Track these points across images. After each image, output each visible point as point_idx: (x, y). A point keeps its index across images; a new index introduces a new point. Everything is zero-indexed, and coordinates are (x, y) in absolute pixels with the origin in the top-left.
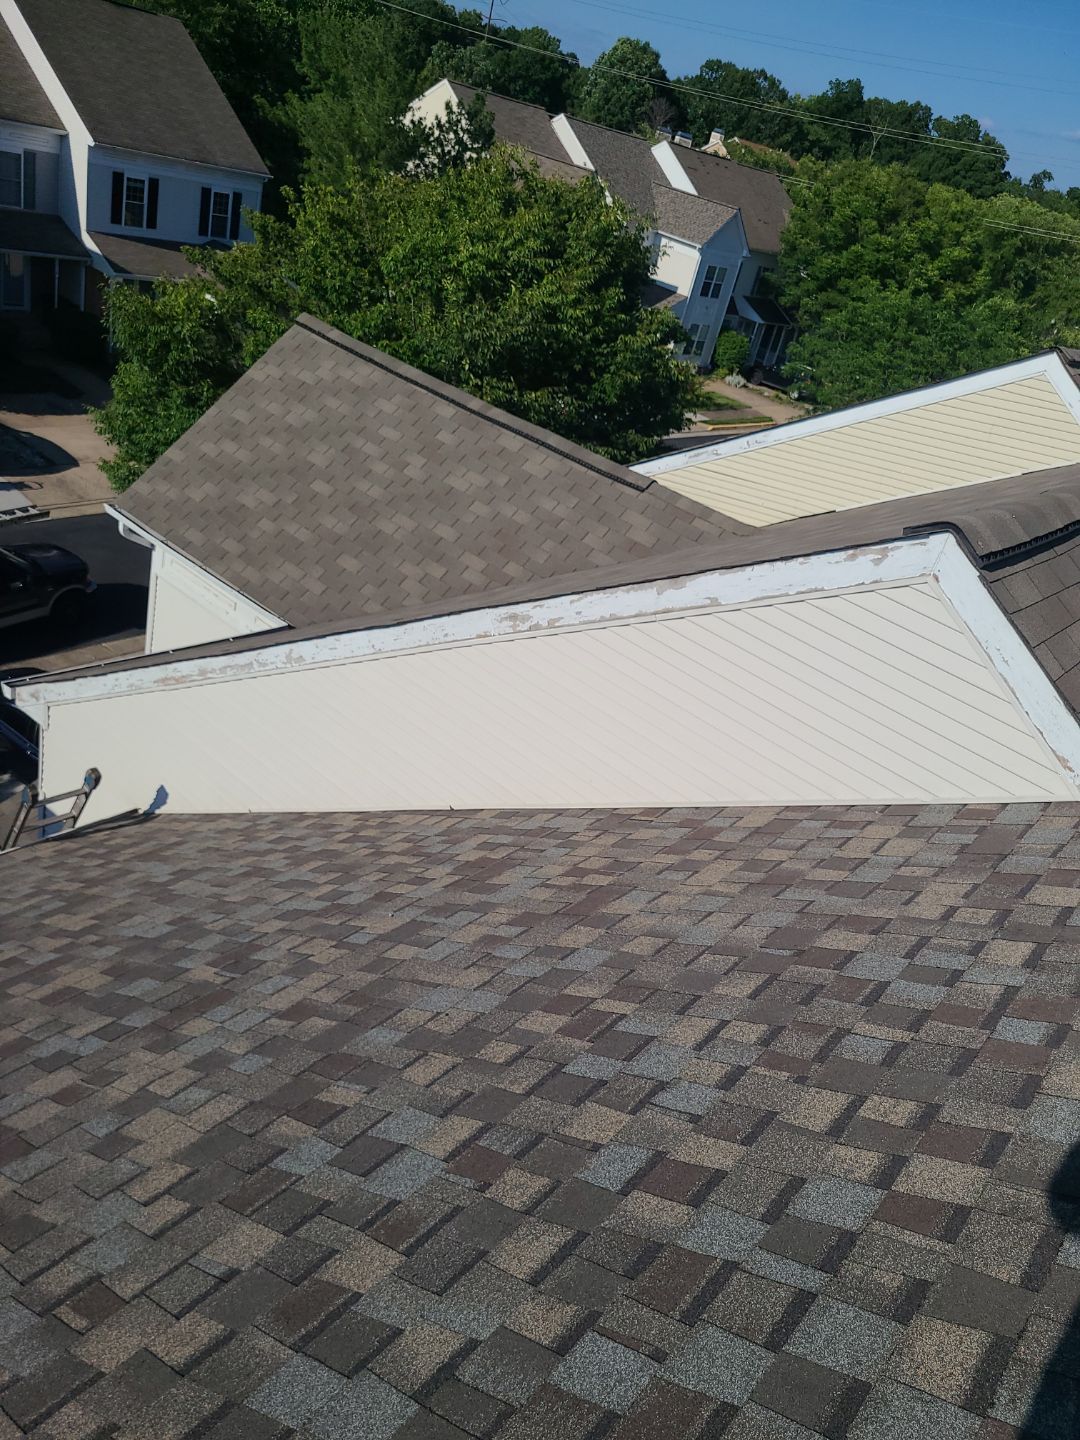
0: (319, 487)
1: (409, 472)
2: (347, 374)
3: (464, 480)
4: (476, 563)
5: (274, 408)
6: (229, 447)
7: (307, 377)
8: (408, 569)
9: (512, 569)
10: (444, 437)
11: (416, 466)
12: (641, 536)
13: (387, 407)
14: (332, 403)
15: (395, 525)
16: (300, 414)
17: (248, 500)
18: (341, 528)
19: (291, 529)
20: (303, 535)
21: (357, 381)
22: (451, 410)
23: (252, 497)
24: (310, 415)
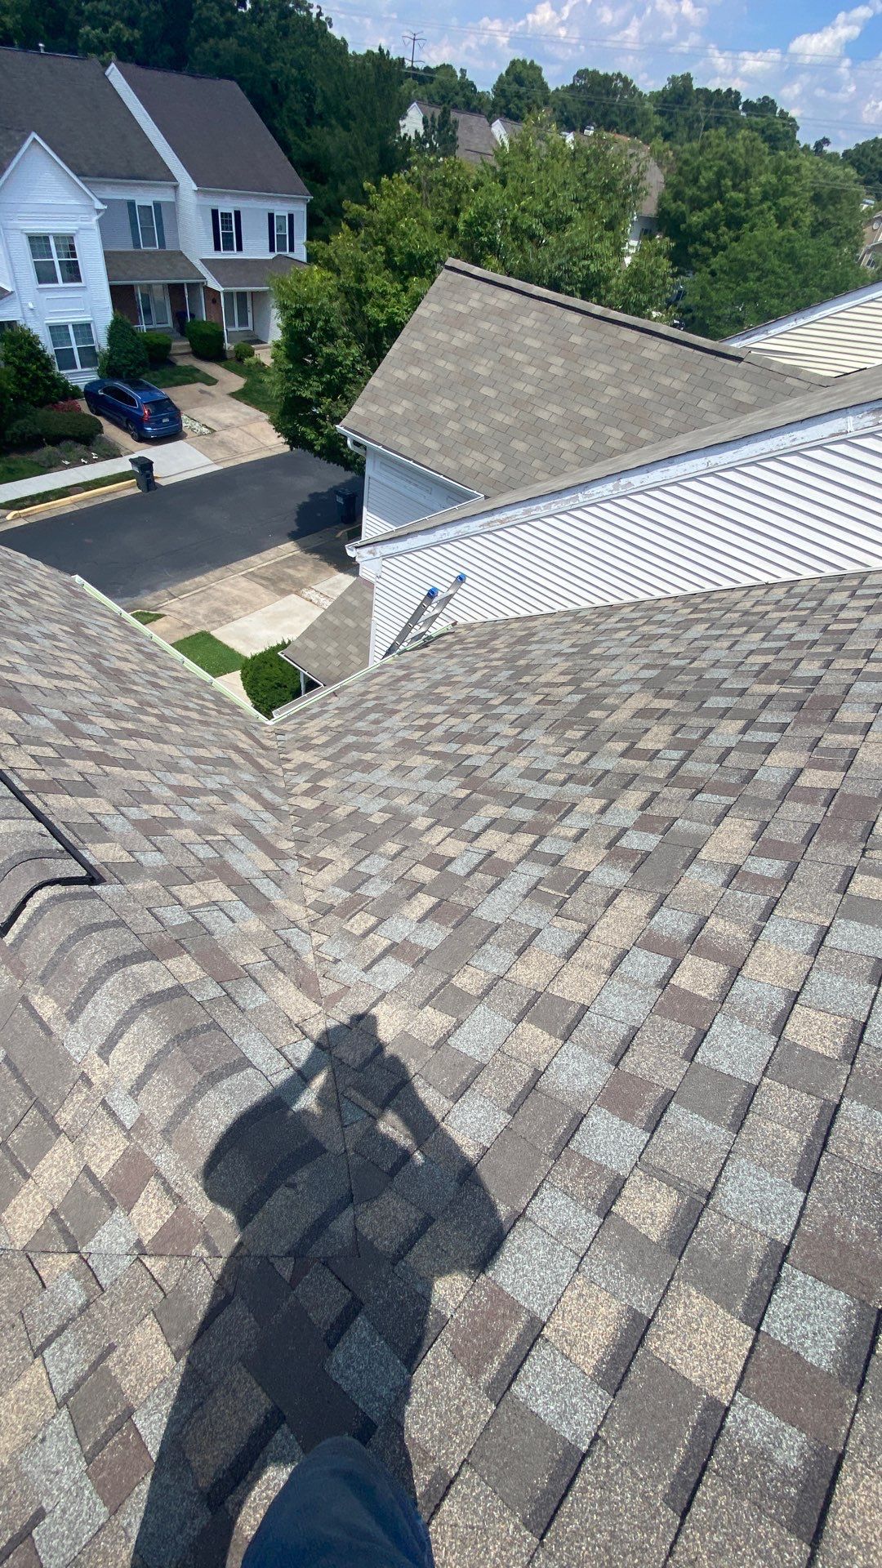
0: (485, 391)
1: (553, 370)
2: (493, 301)
3: (595, 372)
4: (617, 434)
5: (441, 336)
6: (415, 371)
7: (461, 308)
8: (563, 444)
9: (644, 434)
10: (575, 339)
11: (557, 366)
12: (744, 398)
13: (529, 322)
14: (485, 325)
15: (550, 412)
16: (462, 338)
17: (437, 409)
18: (508, 421)
19: (473, 425)
20: (482, 429)
21: (501, 305)
22: (576, 318)
23: (440, 405)
24: (469, 338)
